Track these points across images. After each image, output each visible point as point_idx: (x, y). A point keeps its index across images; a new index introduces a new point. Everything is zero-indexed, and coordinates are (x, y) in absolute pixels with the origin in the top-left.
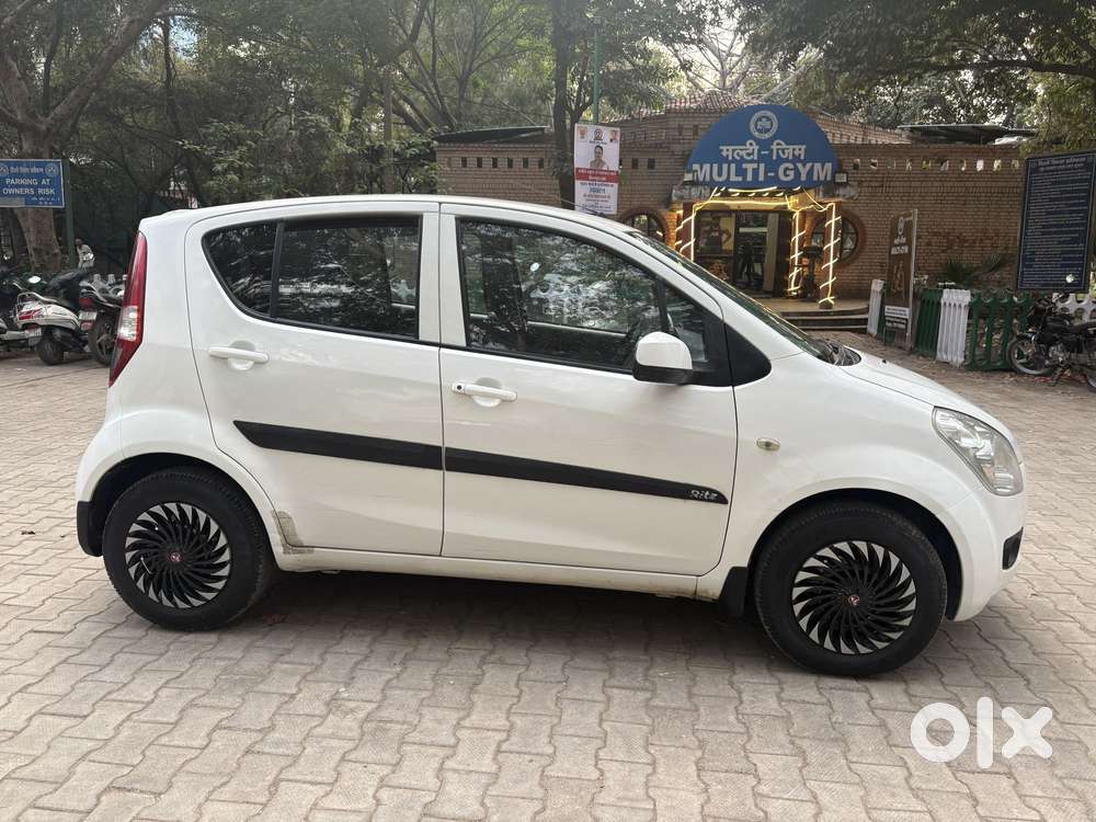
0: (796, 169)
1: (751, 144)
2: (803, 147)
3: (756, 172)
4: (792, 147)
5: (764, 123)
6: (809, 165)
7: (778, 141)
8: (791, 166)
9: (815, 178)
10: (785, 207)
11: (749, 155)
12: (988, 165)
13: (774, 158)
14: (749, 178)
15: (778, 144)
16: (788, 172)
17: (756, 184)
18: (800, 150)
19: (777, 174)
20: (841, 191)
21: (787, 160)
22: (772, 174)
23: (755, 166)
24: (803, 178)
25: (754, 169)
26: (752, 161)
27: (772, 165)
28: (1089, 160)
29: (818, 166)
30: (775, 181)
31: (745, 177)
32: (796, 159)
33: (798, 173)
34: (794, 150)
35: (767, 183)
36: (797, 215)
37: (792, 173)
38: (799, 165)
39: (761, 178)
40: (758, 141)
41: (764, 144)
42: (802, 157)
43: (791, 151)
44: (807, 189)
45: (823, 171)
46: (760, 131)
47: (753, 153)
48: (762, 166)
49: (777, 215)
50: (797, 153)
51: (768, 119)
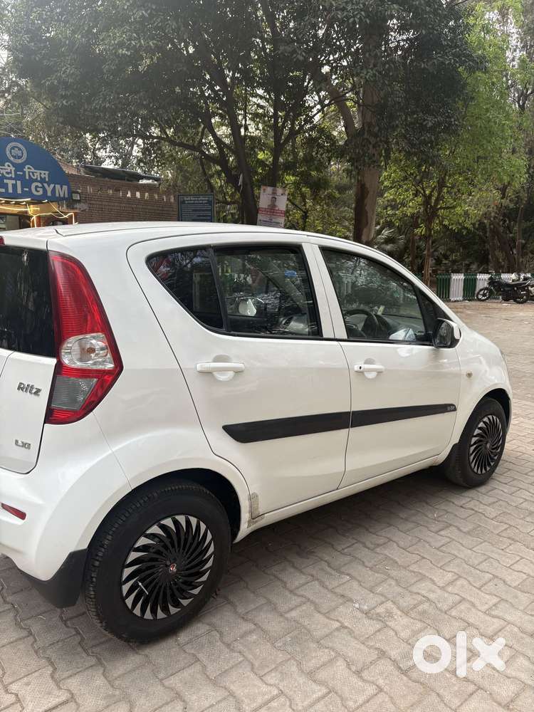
0: (43, 187)
1: (9, 166)
2: (47, 172)
3: (14, 186)
4: (39, 171)
5: (15, 152)
6: (52, 186)
7: (29, 166)
8: (40, 185)
9: (57, 195)
10: (26, 212)
11: (8, 173)
12: (142, 195)
13: (27, 178)
14: (10, 190)
15: (29, 168)
16: (38, 189)
17: (15, 195)
18: (45, 174)
19: (30, 189)
20: (78, 206)
21: (36, 180)
22: (27, 189)
23: (14, 182)
24: (49, 194)
25: (13, 184)
26: (11, 178)
27: (27, 183)
28: (211, 199)
29: (58, 187)
30: (29, 194)
31: (7, 189)
32: (42, 181)
33: (45, 191)
34: (41, 174)
35: (24, 195)
36: (34, 218)
37: (41, 190)
38: (46, 185)
39: (19, 191)
40: (14, 165)
41: (19, 167)
42: (47, 180)
43: (38, 174)
44: (51, 202)
45: (62, 191)
46: (14, 157)
47: (11, 173)
48: (19, 183)
49: (18, 217)
50: (43, 176)
51: (20, 149)
